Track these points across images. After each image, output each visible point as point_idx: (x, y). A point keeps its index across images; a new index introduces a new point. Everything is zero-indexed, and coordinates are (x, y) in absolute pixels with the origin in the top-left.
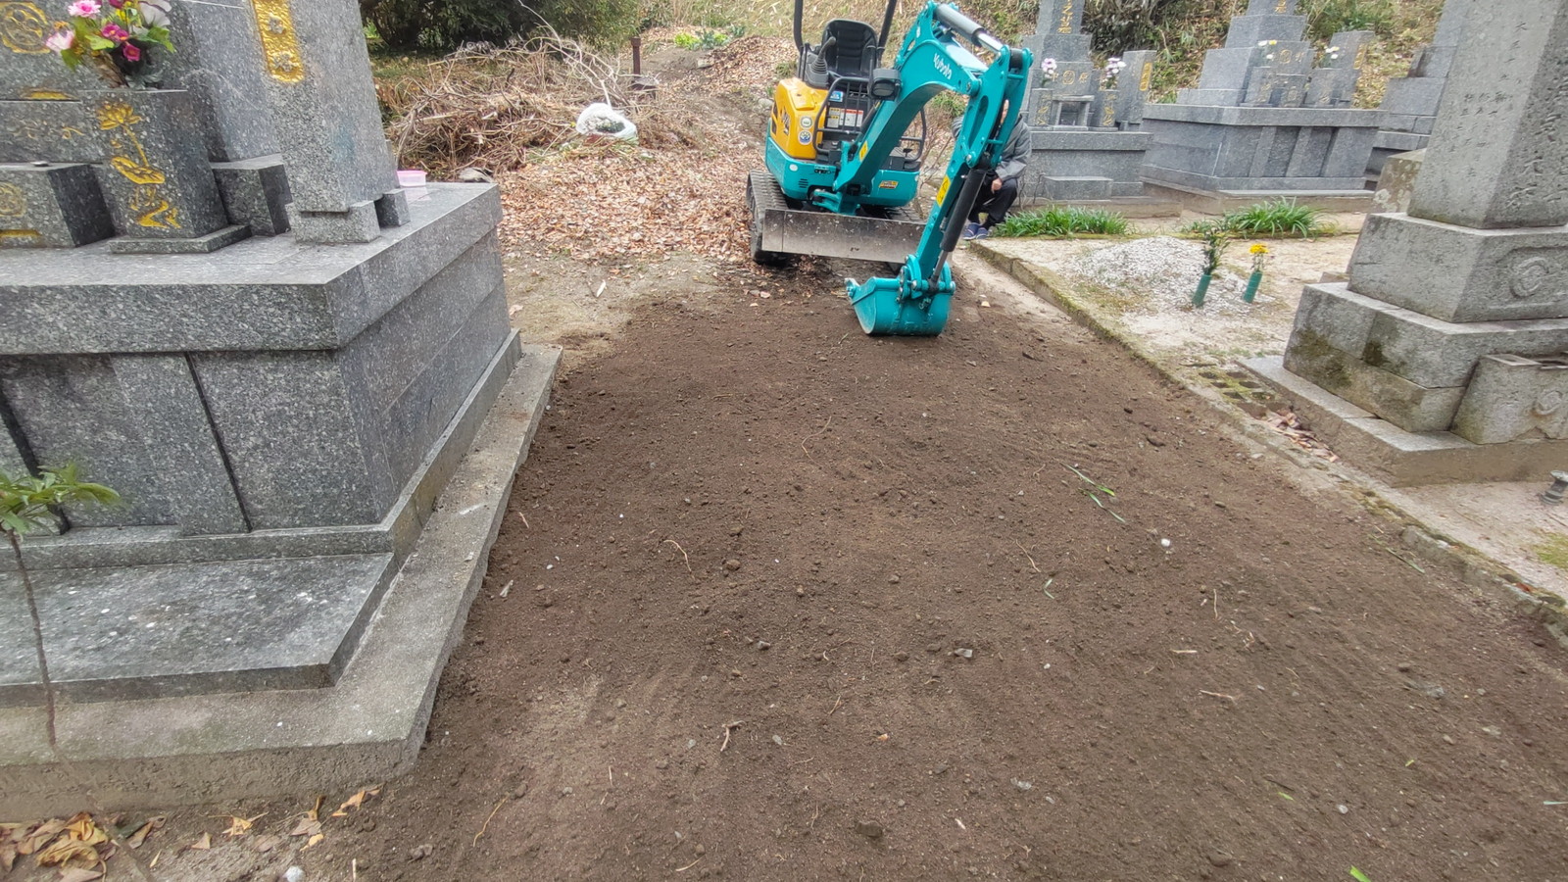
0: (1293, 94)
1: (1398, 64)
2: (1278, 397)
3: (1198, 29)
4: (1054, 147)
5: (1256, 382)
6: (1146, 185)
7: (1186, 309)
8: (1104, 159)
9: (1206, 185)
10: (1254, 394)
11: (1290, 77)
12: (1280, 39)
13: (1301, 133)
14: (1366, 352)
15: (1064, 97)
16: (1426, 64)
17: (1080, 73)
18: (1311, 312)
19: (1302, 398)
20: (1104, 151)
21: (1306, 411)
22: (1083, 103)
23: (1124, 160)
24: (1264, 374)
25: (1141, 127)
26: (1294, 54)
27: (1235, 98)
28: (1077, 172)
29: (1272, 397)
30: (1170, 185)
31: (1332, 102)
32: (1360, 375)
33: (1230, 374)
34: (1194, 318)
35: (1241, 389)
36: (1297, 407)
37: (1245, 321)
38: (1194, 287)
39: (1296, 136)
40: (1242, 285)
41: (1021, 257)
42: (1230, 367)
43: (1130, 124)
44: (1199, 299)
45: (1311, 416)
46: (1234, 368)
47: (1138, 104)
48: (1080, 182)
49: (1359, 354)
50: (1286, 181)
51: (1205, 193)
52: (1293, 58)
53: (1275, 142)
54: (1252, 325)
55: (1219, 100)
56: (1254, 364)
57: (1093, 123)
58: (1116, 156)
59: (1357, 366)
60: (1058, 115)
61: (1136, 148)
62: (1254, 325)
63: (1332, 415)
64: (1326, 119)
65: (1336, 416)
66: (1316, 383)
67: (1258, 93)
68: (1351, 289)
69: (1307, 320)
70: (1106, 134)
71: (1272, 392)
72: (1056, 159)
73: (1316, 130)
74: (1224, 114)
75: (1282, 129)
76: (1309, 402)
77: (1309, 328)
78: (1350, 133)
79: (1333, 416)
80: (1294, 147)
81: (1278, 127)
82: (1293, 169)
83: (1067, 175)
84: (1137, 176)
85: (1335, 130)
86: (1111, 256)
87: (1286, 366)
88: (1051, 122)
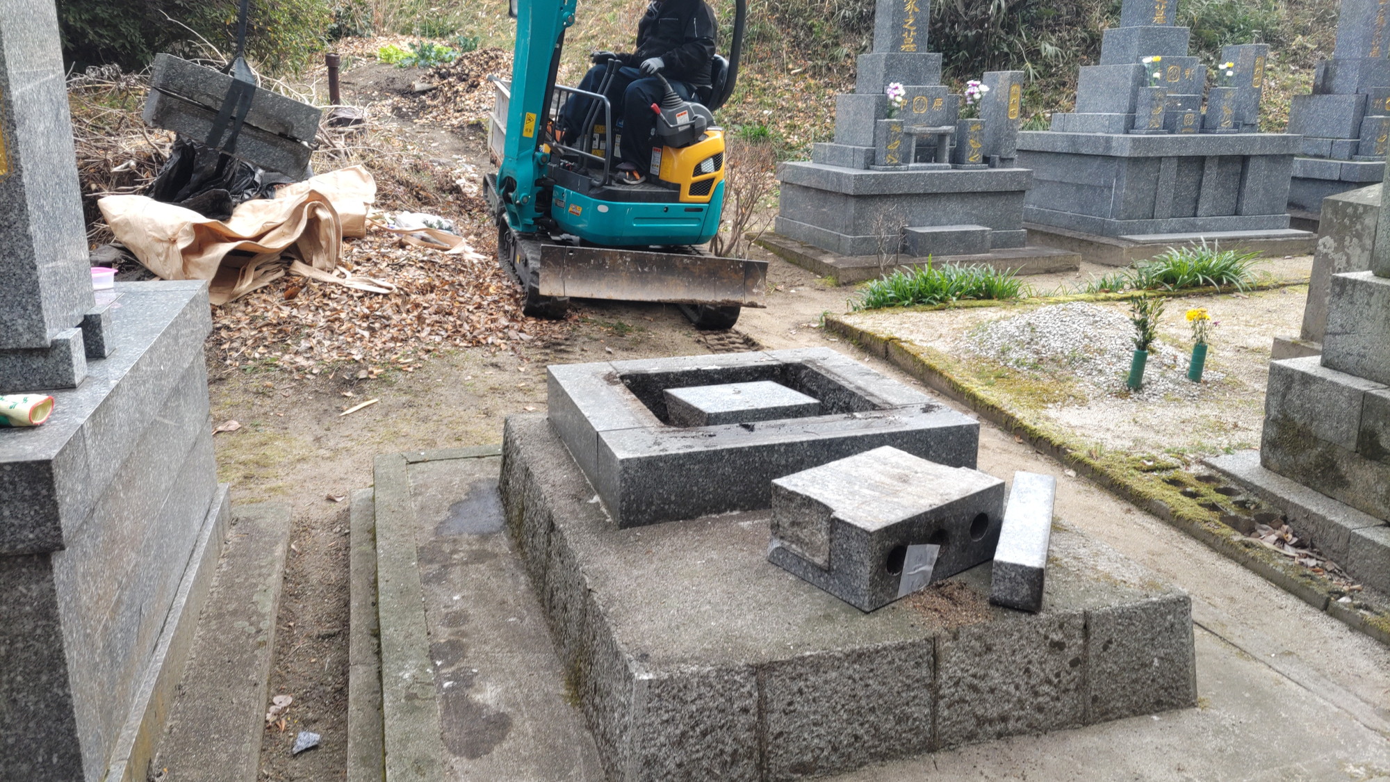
0: (1190, 116)
1: (1296, 76)
2: (1265, 506)
3: (1060, 39)
4: (913, 191)
5: (1233, 486)
6: (1031, 232)
7: (1122, 395)
8: (976, 204)
9: (1104, 230)
10: (1235, 503)
11: (1182, 98)
12: (1164, 54)
13: (1207, 165)
14: (1360, 442)
15: (918, 128)
16: (1332, 79)
17: (932, 99)
18: (1284, 396)
19: (1295, 506)
20: (974, 193)
21: (1304, 523)
22: (942, 136)
23: (1001, 203)
24: (1241, 476)
25: (1015, 162)
26: (1183, 71)
27: (1122, 123)
28: (944, 220)
29: (1258, 507)
30: (1058, 232)
31: (1236, 126)
32: (1359, 473)
33: (1200, 478)
34: (1134, 405)
35: (1218, 498)
36: (1291, 517)
37: (1197, 407)
38: (1127, 365)
39: (1202, 168)
40: (1184, 360)
41: (897, 335)
42: (1196, 469)
43: (1002, 160)
44: (1135, 383)
45: (1312, 528)
46: (1202, 471)
47: (1008, 135)
48: (950, 233)
49: (1352, 445)
50: (1199, 221)
51: (1104, 240)
52: (1182, 76)
53: (1178, 175)
54: (1207, 411)
55: (1104, 126)
56: (1224, 463)
57: (957, 159)
58: (990, 199)
59: (1353, 460)
60: (913, 150)
61: (1013, 188)
62: (1209, 411)
63: (1336, 525)
64: (1233, 146)
65: (1341, 527)
66: (1307, 484)
67: (1149, 117)
68: (1326, 364)
69: (1282, 405)
70: (974, 171)
71: (1257, 500)
72: (917, 207)
73: (1223, 160)
74: (1114, 144)
75: (1183, 161)
76: (1306, 511)
77: (1285, 416)
78: (1263, 163)
79: (1338, 527)
80: (1201, 181)
81: (1179, 158)
82: (1204, 207)
83: (933, 224)
84: (1019, 223)
85: (1244, 160)
86: (1012, 329)
87: (1265, 463)
88: (906, 160)
